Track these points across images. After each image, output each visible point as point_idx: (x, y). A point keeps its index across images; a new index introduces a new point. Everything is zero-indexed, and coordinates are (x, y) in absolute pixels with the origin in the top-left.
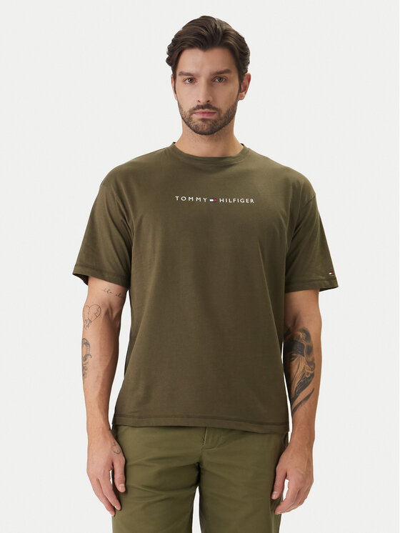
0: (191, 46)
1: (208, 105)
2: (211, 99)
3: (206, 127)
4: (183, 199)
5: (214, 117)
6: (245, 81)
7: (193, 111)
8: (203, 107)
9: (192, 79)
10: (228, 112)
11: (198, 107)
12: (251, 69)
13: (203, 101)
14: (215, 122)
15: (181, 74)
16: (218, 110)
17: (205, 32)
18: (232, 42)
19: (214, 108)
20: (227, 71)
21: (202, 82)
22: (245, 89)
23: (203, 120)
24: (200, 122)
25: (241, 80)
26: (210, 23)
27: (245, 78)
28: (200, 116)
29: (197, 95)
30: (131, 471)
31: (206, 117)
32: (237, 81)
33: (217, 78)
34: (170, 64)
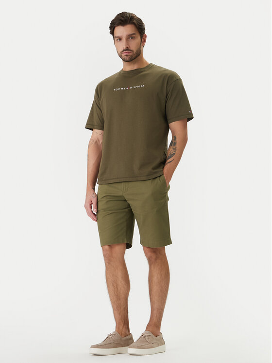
0: (118, 25)
1: (127, 49)
2: (128, 46)
3: (128, 58)
4: (117, 89)
5: (131, 54)
6: (144, 38)
7: (122, 52)
8: (125, 50)
9: (120, 39)
10: (137, 51)
11: (124, 50)
12: (146, 32)
13: (125, 47)
14: (132, 56)
15: (116, 37)
16: (132, 51)
17: (122, 19)
18: (135, 21)
19: (131, 50)
20: (134, 34)
21: (124, 39)
22: (145, 41)
23: (126, 55)
24: (125, 57)
25: (142, 37)
26: (125, 14)
27: (144, 36)
28: (125, 54)
29: (123, 45)
30: (99, 203)
31: (127, 54)
32: (139, 38)
33: (130, 37)
34: (111, 34)
